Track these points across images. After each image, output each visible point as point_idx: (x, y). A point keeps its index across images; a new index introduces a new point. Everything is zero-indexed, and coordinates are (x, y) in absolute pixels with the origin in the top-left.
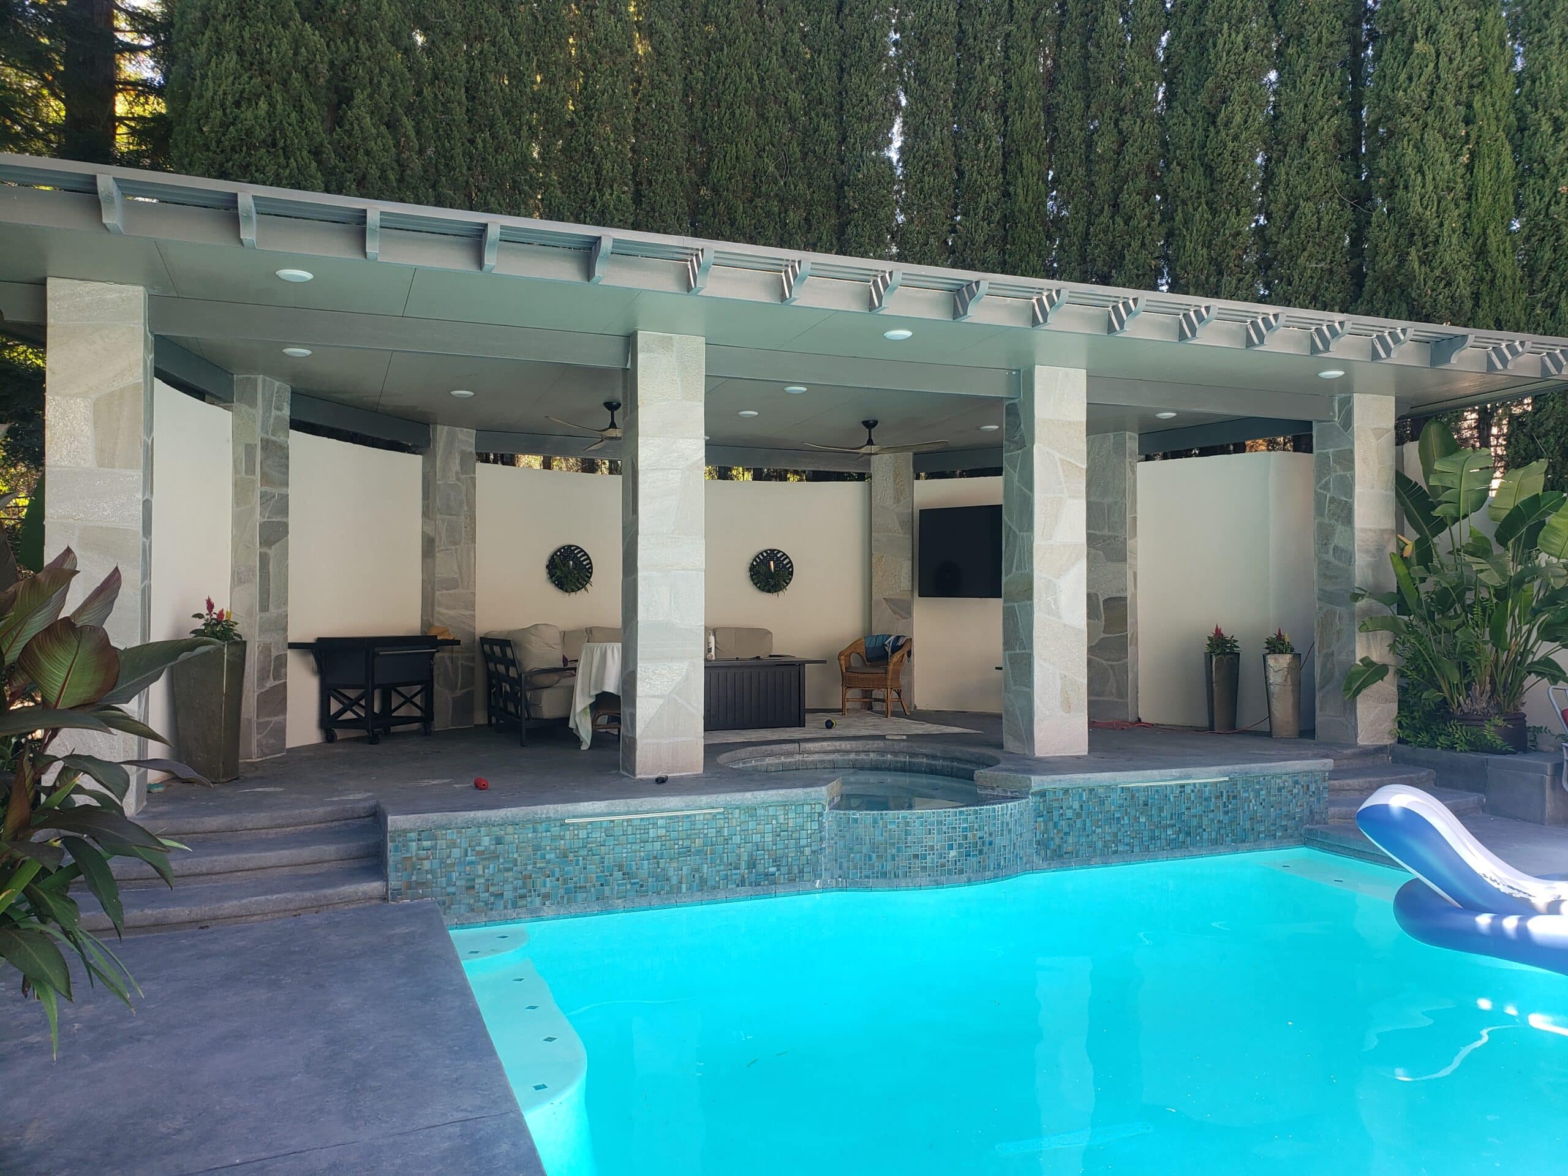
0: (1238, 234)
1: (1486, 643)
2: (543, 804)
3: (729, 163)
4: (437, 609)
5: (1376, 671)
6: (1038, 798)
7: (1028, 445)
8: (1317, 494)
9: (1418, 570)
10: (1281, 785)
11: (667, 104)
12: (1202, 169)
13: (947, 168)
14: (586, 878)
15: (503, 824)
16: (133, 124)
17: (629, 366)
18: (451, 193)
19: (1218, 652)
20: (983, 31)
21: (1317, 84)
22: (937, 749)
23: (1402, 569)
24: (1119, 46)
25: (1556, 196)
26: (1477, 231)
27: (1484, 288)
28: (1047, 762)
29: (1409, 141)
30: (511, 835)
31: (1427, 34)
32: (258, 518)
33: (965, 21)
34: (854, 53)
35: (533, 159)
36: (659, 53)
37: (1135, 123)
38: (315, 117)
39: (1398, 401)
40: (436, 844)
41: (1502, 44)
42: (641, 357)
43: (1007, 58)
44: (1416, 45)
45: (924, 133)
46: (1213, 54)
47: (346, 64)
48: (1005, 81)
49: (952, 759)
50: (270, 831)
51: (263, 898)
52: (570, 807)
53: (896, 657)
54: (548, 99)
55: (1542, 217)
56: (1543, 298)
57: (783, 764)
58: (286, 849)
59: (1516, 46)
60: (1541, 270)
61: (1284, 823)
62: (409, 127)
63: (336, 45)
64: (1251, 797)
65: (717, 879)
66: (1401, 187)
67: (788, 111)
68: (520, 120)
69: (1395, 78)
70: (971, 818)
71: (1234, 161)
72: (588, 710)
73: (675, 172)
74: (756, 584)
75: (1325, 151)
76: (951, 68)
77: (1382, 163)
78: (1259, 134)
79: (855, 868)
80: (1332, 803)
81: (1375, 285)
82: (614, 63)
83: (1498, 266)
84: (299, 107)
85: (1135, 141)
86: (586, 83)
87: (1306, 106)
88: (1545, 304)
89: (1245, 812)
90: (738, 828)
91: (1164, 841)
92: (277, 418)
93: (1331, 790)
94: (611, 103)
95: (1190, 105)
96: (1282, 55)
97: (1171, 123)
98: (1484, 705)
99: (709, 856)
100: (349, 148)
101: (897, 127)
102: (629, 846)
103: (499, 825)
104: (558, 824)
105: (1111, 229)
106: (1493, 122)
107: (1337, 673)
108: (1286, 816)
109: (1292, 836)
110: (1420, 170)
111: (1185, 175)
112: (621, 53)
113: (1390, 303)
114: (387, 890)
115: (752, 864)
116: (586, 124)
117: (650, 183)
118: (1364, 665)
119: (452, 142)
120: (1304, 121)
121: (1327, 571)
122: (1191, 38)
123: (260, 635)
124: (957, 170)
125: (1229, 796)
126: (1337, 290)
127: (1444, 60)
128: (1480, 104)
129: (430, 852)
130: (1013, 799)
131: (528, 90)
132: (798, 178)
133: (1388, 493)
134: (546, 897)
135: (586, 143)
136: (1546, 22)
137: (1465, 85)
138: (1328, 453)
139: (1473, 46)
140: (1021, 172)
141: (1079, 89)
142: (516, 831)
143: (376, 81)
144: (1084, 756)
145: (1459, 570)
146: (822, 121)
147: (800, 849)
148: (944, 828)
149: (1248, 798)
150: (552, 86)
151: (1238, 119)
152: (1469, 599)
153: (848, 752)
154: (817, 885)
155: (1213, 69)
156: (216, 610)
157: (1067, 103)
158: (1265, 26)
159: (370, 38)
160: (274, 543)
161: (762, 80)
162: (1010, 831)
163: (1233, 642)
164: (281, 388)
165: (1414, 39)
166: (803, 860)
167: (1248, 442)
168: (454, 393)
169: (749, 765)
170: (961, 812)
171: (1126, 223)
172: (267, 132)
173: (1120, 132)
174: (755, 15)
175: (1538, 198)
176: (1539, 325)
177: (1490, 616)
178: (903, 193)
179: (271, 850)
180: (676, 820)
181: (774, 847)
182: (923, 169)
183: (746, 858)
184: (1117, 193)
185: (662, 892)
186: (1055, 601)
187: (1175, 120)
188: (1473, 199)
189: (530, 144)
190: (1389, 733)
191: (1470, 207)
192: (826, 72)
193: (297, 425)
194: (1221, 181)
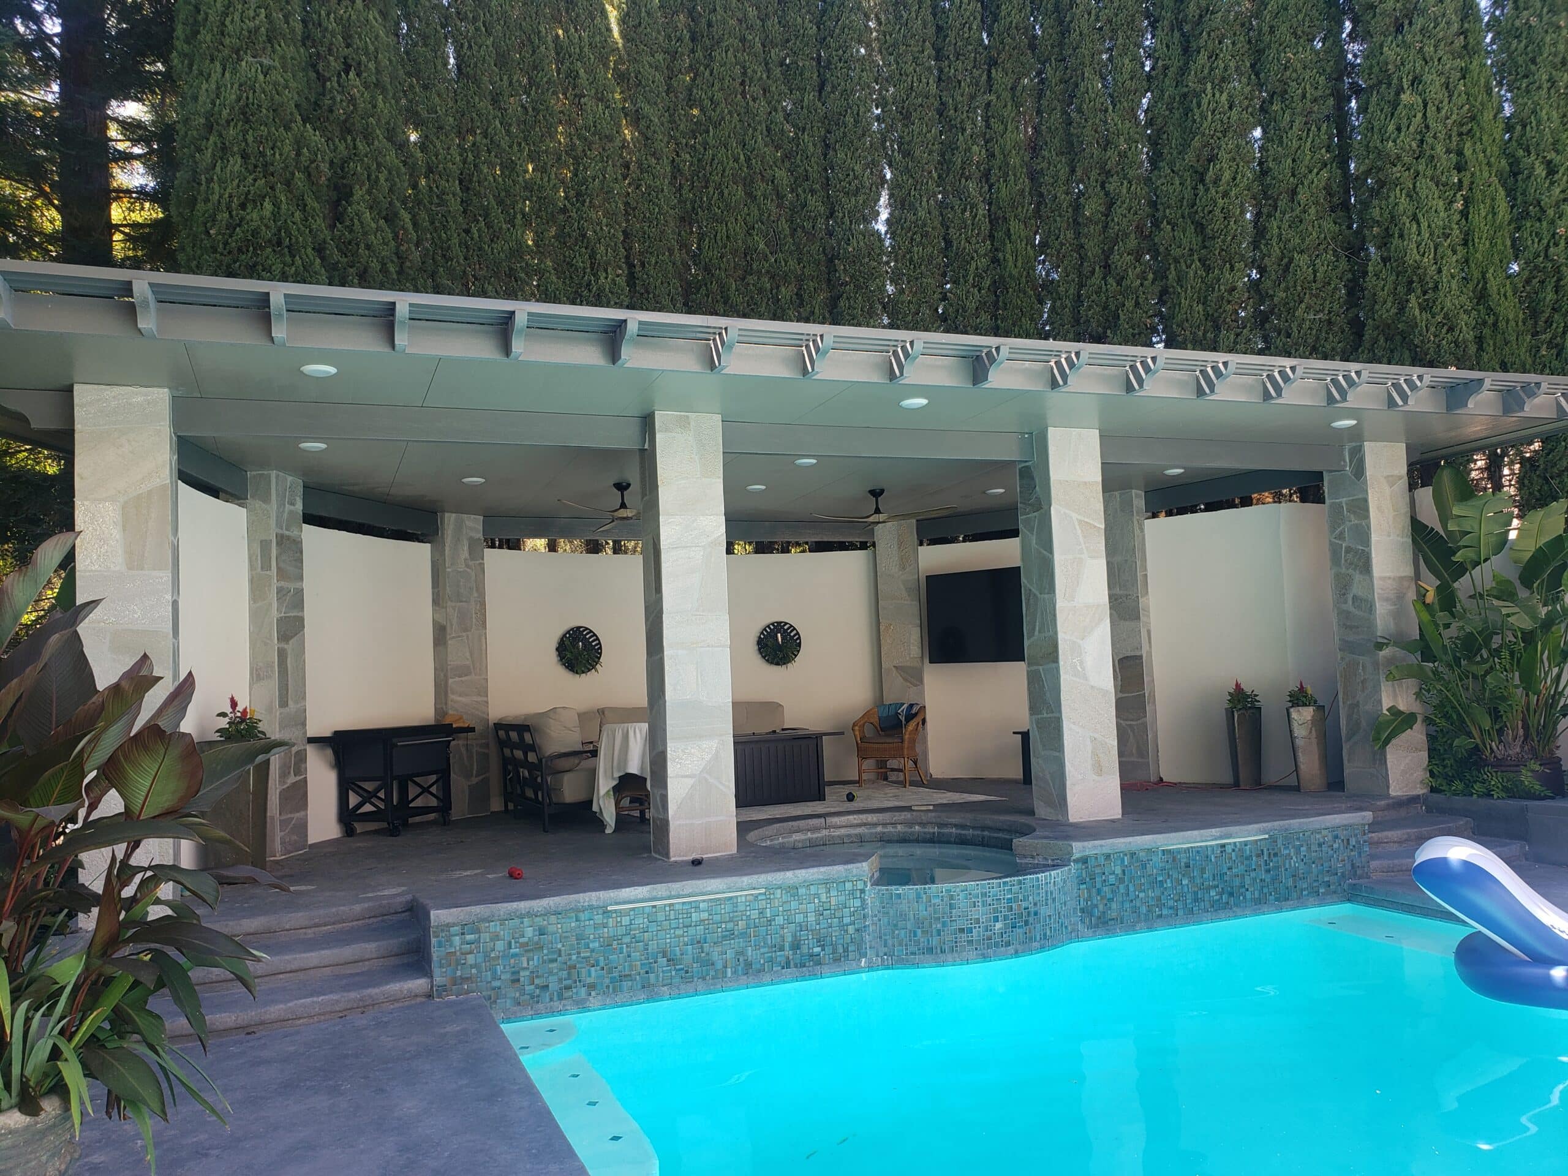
0: (1234, 289)
1: (1517, 687)
2: (585, 892)
3: (720, 243)
4: (451, 696)
5: (1402, 721)
6: (1080, 865)
7: (1045, 507)
8: (1331, 544)
9: (1442, 616)
10: (1322, 840)
11: (656, 187)
12: (1193, 227)
13: (934, 237)
14: (631, 966)
15: (547, 913)
16: (127, 230)
17: (646, 447)
18: (449, 283)
19: (1239, 707)
20: (963, 102)
21: (1304, 139)
22: (966, 818)
23: (1426, 617)
24: (1101, 110)
25: (1554, 238)
26: (1475, 276)
27: (1487, 331)
28: (1084, 828)
29: (1401, 191)
30: (554, 926)
31: (1412, 85)
32: (275, 614)
33: (945, 93)
34: (839, 129)
35: (528, 246)
36: (646, 138)
37: (1122, 184)
38: (318, 215)
39: (1409, 449)
40: (479, 937)
41: (1489, 91)
42: (659, 437)
43: (988, 126)
44: (1402, 96)
45: (911, 205)
46: (1198, 114)
47: (345, 162)
48: (987, 150)
49: (983, 828)
50: (309, 931)
51: (308, 1000)
52: (612, 894)
53: (912, 725)
54: (541, 188)
55: (1541, 259)
56: (1548, 340)
57: (810, 840)
58: (326, 948)
59: (1503, 92)
60: (1543, 311)
61: (1326, 879)
62: (407, 220)
63: (334, 144)
64: (1292, 854)
65: (762, 962)
66: (1397, 235)
67: (776, 190)
68: (513, 208)
69: (1382, 130)
70: (1015, 888)
71: (1225, 218)
72: (612, 793)
73: (667, 253)
74: (764, 657)
75: (1316, 203)
76: (935, 140)
77: (1376, 213)
78: (1248, 190)
79: (900, 945)
80: (1373, 857)
81: (1376, 333)
82: (604, 149)
83: (1500, 310)
84: (303, 207)
85: (1123, 202)
86: (576, 170)
87: (1294, 161)
88: (1550, 344)
89: (1286, 870)
90: (781, 909)
91: (1207, 903)
92: (291, 512)
93: (1371, 843)
94: (602, 189)
95: (1178, 165)
96: (1267, 112)
97: (1159, 183)
98: (1518, 750)
99: (753, 939)
100: (350, 243)
101: (884, 199)
102: (672, 931)
103: (541, 915)
104: (600, 911)
105: (1104, 289)
106: (1486, 168)
107: (1364, 723)
108: (1328, 871)
109: (1335, 892)
110: (1415, 218)
111: (1176, 233)
112: (610, 138)
113: (1392, 351)
114: (432, 987)
115: (796, 946)
116: (578, 209)
117: (643, 265)
118: (1392, 715)
119: (449, 233)
120: (1293, 175)
121: (1347, 622)
122: (1175, 99)
123: (280, 731)
124: (944, 239)
125: (1270, 854)
126: (1336, 340)
127: (1431, 109)
128: (1471, 151)
129: (473, 946)
130: (1055, 866)
131: (521, 179)
132: (788, 254)
133: (1405, 539)
134: (592, 987)
135: (579, 229)
136: (1533, 67)
137: (1454, 134)
138: (1341, 502)
139: (1459, 95)
140: (1009, 238)
141: (1062, 154)
142: (559, 921)
143: (374, 176)
144: (1118, 819)
145: (1483, 614)
146: (809, 197)
147: (843, 927)
148: (989, 900)
149: (1289, 854)
150: (544, 175)
151: (1227, 175)
152: (1496, 642)
153: (875, 825)
154: (863, 964)
155: (1199, 128)
156: (240, 708)
157: (1051, 168)
158: (1248, 84)
159: (368, 137)
160: (292, 637)
161: (748, 160)
162: (1054, 900)
163: (1253, 697)
164: (294, 483)
165: (1400, 90)
166: (848, 939)
167: (1254, 496)
168: (465, 480)
169: (776, 842)
170: (1004, 883)
171: (1119, 284)
172: (273, 231)
173: (1107, 194)
174: (739, 96)
175: (1536, 240)
176: (1545, 366)
177: (1518, 662)
178: (892, 264)
179: (311, 951)
180: (718, 903)
181: (818, 927)
182: (912, 239)
183: (790, 939)
184: (1107, 254)
185: (708, 978)
186: (1081, 663)
187: (1163, 180)
188: (1470, 244)
189: (524, 232)
190: (1421, 782)
191: (1467, 253)
192: (811, 148)
193: (310, 519)
194: (1213, 238)
